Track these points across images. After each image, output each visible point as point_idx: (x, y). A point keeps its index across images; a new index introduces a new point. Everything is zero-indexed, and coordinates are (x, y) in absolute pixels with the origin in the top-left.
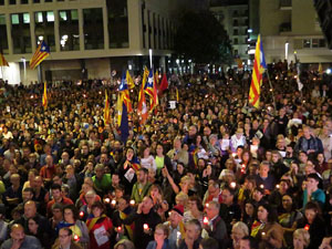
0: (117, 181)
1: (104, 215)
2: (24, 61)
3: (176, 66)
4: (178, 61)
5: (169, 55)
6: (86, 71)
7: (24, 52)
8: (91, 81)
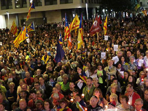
0: (73, 87)
1: (68, 107)
2: (8, 14)
3: (103, 14)
4: (104, 11)
5: (98, 7)
6: (46, 18)
7: (8, 8)
8: (49, 25)
